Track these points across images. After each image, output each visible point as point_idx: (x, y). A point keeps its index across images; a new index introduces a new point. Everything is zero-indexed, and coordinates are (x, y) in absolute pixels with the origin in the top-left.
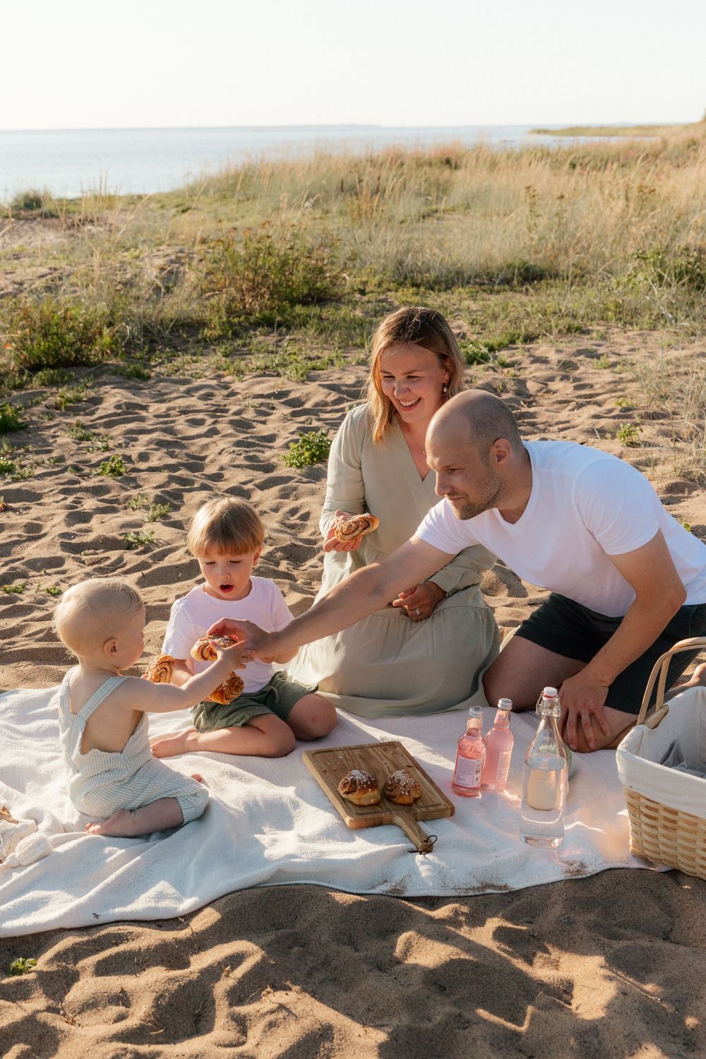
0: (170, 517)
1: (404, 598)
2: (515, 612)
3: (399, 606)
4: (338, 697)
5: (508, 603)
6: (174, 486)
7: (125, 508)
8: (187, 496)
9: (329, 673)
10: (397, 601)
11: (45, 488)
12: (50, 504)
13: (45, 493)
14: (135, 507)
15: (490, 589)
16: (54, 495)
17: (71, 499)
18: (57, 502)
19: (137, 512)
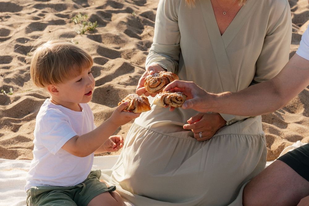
0: (96, 31)
1: (191, 123)
2: (301, 129)
3: (187, 129)
4: (132, 195)
5: (299, 121)
6: (109, 8)
7: (70, 22)
8: (114, 16)
9: (128, 176)
10: (186, 125)
11: (26, 3)
12: (24, 15)
13: (24, 7)
14: (76, 22)
15: (292, 107)
16: (30, 8)
17: (40, 12)
18: (29, 14)
19: (77, 25)
